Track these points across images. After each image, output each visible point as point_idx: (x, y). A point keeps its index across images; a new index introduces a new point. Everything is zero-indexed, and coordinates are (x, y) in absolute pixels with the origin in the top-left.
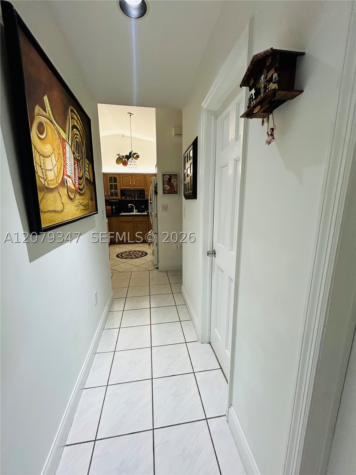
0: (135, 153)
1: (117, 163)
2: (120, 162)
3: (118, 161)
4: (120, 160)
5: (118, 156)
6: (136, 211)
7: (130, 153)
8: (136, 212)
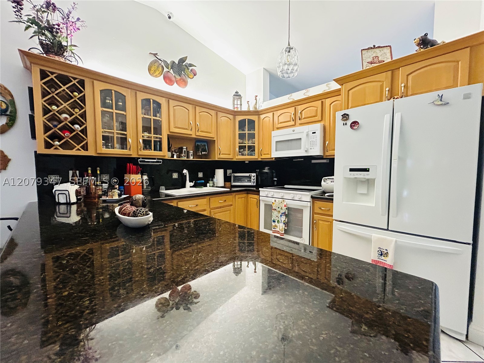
0: (191, 65)
1: (152, 72)
2: (157, 73)
3: (152, 69)
4: (158, 67)
5: (153, 58)
6: (192, 184)
7: (182, 60)
8: (191, 187)
